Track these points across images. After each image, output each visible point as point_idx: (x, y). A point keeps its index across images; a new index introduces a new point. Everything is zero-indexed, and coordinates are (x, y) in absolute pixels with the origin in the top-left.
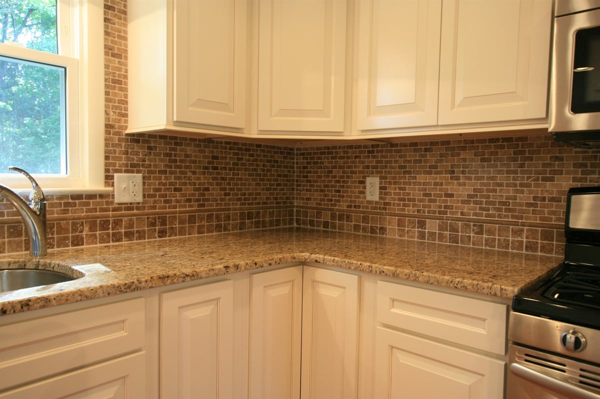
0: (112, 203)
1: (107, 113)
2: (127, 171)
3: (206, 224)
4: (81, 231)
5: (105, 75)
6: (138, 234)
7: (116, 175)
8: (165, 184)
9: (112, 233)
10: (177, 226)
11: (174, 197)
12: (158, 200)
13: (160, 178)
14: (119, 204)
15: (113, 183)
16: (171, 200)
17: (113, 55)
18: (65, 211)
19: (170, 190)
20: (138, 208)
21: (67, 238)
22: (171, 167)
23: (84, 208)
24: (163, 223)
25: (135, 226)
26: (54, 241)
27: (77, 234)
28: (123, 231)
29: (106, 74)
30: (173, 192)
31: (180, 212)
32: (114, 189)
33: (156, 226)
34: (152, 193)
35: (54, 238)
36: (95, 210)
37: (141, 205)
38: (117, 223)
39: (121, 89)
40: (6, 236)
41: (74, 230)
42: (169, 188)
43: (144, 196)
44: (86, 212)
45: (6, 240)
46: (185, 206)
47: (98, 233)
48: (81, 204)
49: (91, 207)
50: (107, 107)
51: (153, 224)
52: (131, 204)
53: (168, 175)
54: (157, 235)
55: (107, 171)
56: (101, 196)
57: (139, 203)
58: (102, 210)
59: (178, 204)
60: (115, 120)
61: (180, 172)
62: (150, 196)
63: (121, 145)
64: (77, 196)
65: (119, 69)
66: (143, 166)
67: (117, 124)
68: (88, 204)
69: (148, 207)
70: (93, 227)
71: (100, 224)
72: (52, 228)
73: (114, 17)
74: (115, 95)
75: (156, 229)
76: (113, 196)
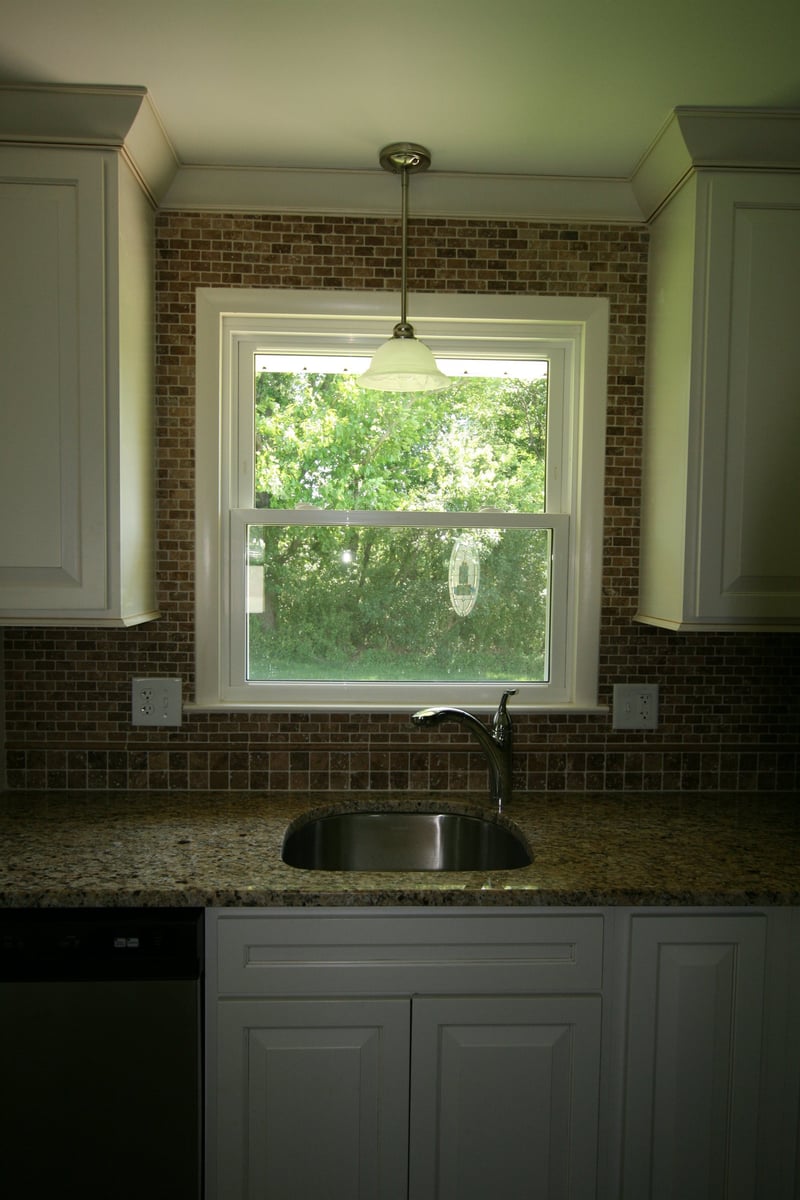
0: (609, 728)
1: (604, 592)
2: (632, 680)
3: (776, 772)
4: (562, 769)
5: (605, 534)
6: (647, 779)
7: (616, 686)
8: (699, 700)
9: (607, 775)
10: (719, 771)
11: (714, 722)
12: (685, 726)
13: (690, 690)
14: (619, 731)
15: (611, 698)
16: (709, 727)
17: (618, 502)
18: (542, 738)
19: (708, 710)
20: (649, 738)
21: (542, 777)
22: (710, 671)
23: (568, 734)
24: (693, 763)
25: (643, 767)
26: (525, 779)
27: (556, 772)
28: (624, 772)
29: (606, 531)
30: (712, 714)
31: (724, 748)
32: (611, 711)
33: (679, 769)
34: (674, 714)
35: (524, 775)
36: (583, 738)
37: (654, 733)
38: (615, 760)
39: (628, 552)
40: (469, 767)
41: (552, 766)
42: (706, 708)
43: (660, 719)
44: (570, 741)
45: (469, 772)
46: (735, 738)
47: (585, 773)
48: (563, 729)
49: (577, 733)
50: (605, 582)
51: (675, 766)
52: (638, 731)
53: (704, 685)
54: (680, 784)
55: (602, 679)
56: (593, 717)
57: (651, 731)
58: (593, 738)
59: (721, 734)
60: (616, 602)
61: (726, 679)
62: (669, 719)
63: (625, 640)
64: (558, 717)
65: (627, 522)
66: (661, 670)
67: (620, 607)
68: (573, 729)
69: (666, 737)
70: (578, 763)
71: (588, 759)
72: (523, 761)
73: (622, 443)
74: (619, 562)
75: (678, 775)
76: (610, 718)
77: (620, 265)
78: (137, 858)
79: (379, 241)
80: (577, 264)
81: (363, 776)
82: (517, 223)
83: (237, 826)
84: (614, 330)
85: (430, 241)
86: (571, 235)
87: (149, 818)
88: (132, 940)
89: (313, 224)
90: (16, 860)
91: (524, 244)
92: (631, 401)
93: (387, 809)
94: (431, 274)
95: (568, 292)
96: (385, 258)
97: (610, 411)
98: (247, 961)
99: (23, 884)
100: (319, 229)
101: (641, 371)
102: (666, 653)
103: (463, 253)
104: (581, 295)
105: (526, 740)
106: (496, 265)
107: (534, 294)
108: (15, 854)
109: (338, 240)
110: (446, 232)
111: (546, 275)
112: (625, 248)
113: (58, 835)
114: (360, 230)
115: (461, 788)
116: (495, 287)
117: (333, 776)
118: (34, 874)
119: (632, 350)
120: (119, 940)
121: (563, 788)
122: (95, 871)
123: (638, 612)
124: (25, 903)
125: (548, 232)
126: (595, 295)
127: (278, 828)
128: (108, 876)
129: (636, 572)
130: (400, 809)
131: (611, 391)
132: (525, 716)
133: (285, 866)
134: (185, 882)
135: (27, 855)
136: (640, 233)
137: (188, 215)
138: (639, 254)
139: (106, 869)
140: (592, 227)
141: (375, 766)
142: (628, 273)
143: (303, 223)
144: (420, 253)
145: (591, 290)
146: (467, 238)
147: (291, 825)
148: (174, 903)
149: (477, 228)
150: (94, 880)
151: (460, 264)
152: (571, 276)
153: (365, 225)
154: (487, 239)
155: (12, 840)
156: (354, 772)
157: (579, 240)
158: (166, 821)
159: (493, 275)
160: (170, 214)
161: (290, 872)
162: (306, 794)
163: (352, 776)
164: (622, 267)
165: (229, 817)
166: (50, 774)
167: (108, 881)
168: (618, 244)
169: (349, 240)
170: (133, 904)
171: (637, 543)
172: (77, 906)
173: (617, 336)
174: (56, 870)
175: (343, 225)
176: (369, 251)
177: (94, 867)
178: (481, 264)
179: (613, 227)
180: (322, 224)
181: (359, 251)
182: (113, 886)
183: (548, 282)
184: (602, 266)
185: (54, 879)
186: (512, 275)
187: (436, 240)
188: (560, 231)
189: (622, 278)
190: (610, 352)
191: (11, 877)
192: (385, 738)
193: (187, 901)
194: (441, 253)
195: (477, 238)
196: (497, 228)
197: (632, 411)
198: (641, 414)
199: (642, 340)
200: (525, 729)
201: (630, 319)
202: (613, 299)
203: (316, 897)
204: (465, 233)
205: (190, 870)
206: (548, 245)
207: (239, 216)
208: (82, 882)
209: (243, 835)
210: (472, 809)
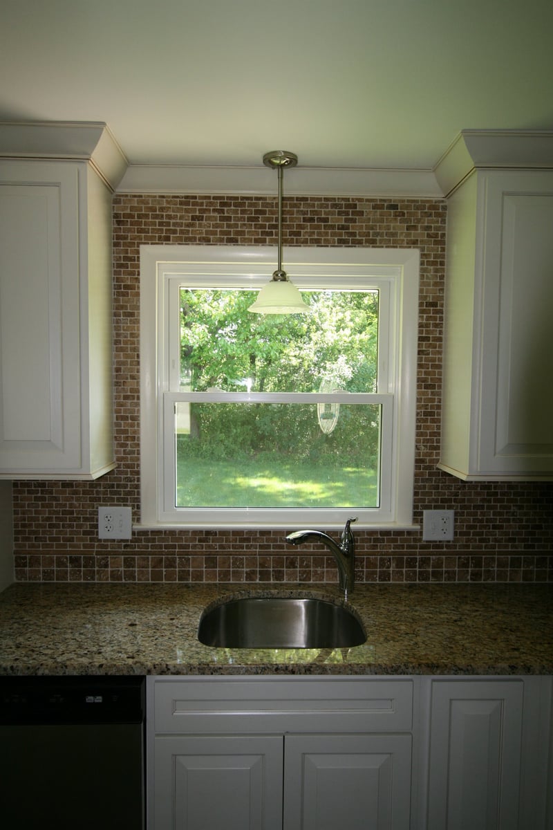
0: (420, 540)
1: (417, 448)
2: (436, 507)
3: (535, 569)
4: (389, 567)
5: (417, 409)
6: (447, 575)
7: (425, 512)
8: (481, 521)
9: (419, 571)
10: (496, 569)
11: (492, 535)
12: (472, 538)
13: (476, 514)
14: (427, 541)
15: (422, 519)
16: (489, 539)
17: (426, 387)
18: (375, 547)
19: (488, 527)
20: (447, 547)
21: (375, 573)
22: (489, 501)
23: (392, 544)
24: (478, 564)
25: (444, 566)
26: (363, 574)
27: (385, 569)
28: (431, 570)
29: (418, 407)
30: (491, 530)
31: (500, 553)
32: (422, 528)
33: (468, 567)
34: (465, 530)
35: (363, 571)
36: (403, 547)
37: (451, 543)
38: (425, 562)
39: (433, 421)
40: (325, 566)
41: (382, 566)
42: (487, 525)
43: (455, 533)
44: (394, 549)
45: (325, 569)
46: (506, 546)
47: (404, 570)
48: (389, 541)
49: (399, 543)
50: (417, 441)
51: (465, 565)
52: (440, 542)
53: (485, 510)
54: (469, 577)
55: (415, 507)
56: (409, 533)
57: (449, 542)
58: (409, 547)
59: (497, 544)
60: (425, 454)
61: (500, 506)
62: (462, 534)
63: (431, 480)
64: (386, 533)
65: (432, 400)
66: (455, 501)
67: (428, 458)
68: (396, 540)
69: (459, 546)
70: (400, 563)
71: (406, 561)
72: (362, 562)
73: (429, 347)
74: (427, 427)
75: (468, 571)
76: (421, 533)
77: (427, 227)
78: (102, 638)
79: (263, 212)
80: (398, 226)
81: (254, 572)
82: (357, 199)
83: (168, 612)
84: (423, 270)
85: (298, 212)
86: (394, 207)
87: (110, 605)
88: (98, 698)
89: (218, 201)
90: (21, 639)
91: (361, 213)
92: (435, 319)
93: (270, 596)
94: (298, 234)
95: (391, 245)
96: (267, 224)
97: (421, 325)
98: (174, 710)
99: (25, 659)
100: (223, 204)
101: (442, 299)
102: (459, 489)
103: (321, 220)
104: (400, 247)
105: (364, 548)
106: (343, 228)
107: (369, 247)
108: (21, 634)
109: (236, 212)
110: (309, 205)
111: (377, 234)
112: (431, 215)
113: (49, 620)
114: (250, 205)
115: (320, 580)
116: (342, 242)
117: (233, 572)
118: (33, 651)
119: (436, 284)
120: (90, 698)
121: (389, 580)
122: (72, 648)
123: (440, 461)
124: (27, 673)
125: (378, 205)
126: (410, 247)
127: (195, 613)
128: (82, 652)
129: (439, 434)
130: (279, 596)
131: (421, 312)
132: (364, 532)
133: (200, 645)
134: (133, 658)
135: (28, 635)
136: (441, 204)
137: (135, 196)
138: (440, 219)
139: (80, 647)
140: (408, 201)
141: (262, 565)
142: (433, 232)
143: (212, 200)
144: (291, 220)
145: (407, 243)
146: (323, 210)
147: (205, 610)
148: (125, 673)
149: (330, 203)
150: (73, 656)
151: (319, 227)
152: (394, 235)
153: (254, 201)
154: (337, 210)
155: (19, 624)
156: (248, 570)
157: (399, 210)
158: (121, 608)
159: (341, 235)
160: (122, 196)
161: (203, 649)
162: (215, 584)
163: (246, 573)
164: (429, 228)
165: (163, 604)
166: (44, 572)
167: (82, 656)
168: (426, 212)
169: (243, 212)
170: (99, 674)
171: (439, 414)
172: (61, 674)
173: (425, 274)
174: (48, 648)
175: (239, 202)
176: (256, 219)
177: (73, 645)
178: (333, 227)
179: (422, 201)
180: (225, 202)
181: (250, 219)
182: (85, 661)
183: (378, 238)
184: (415, 228)
185: (46, 655)
186: (353, 234)
187: (302, 211)
188: (386, 204)
189: (429, 235)
190: (421, 286)
191: (18, 653)
192: (268, 547)
193: (134, 671)
194: (305, 220)
195: (330, 209)
196: (343, 202)
197: (436, 325)
198: (442, 327)
199: (442, 277)
200: (363, 540)
201: (434, 263)
202: (422, 249)
203: (220, 668)
204: (321, 206)
205: (136, 648)
206: (378, 213)
207: (169, 197)
208: (64, 658)
209: (172, 619)
210: (327, 596)
